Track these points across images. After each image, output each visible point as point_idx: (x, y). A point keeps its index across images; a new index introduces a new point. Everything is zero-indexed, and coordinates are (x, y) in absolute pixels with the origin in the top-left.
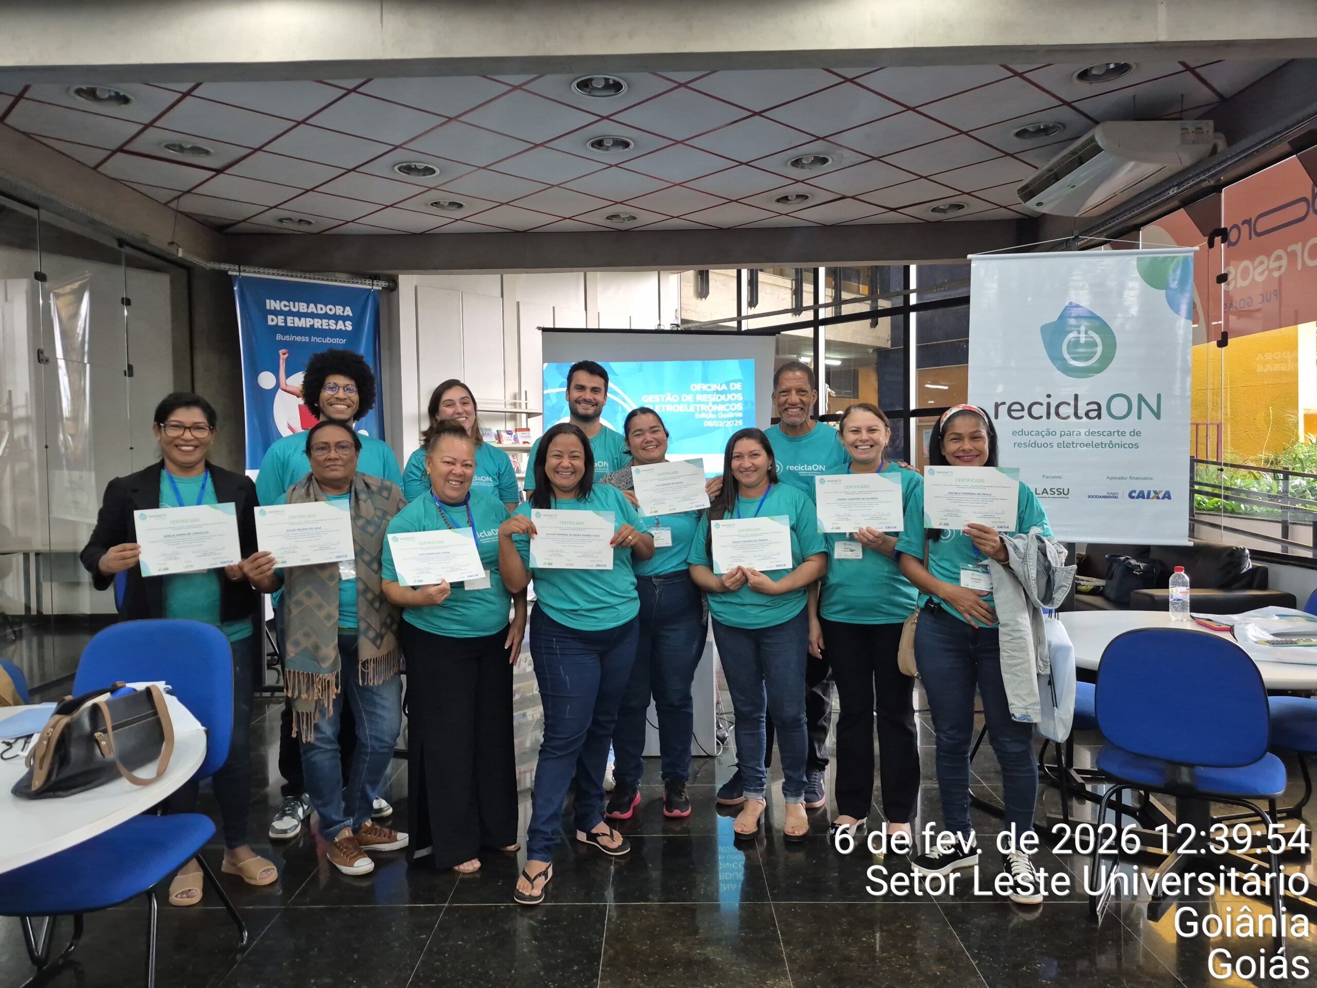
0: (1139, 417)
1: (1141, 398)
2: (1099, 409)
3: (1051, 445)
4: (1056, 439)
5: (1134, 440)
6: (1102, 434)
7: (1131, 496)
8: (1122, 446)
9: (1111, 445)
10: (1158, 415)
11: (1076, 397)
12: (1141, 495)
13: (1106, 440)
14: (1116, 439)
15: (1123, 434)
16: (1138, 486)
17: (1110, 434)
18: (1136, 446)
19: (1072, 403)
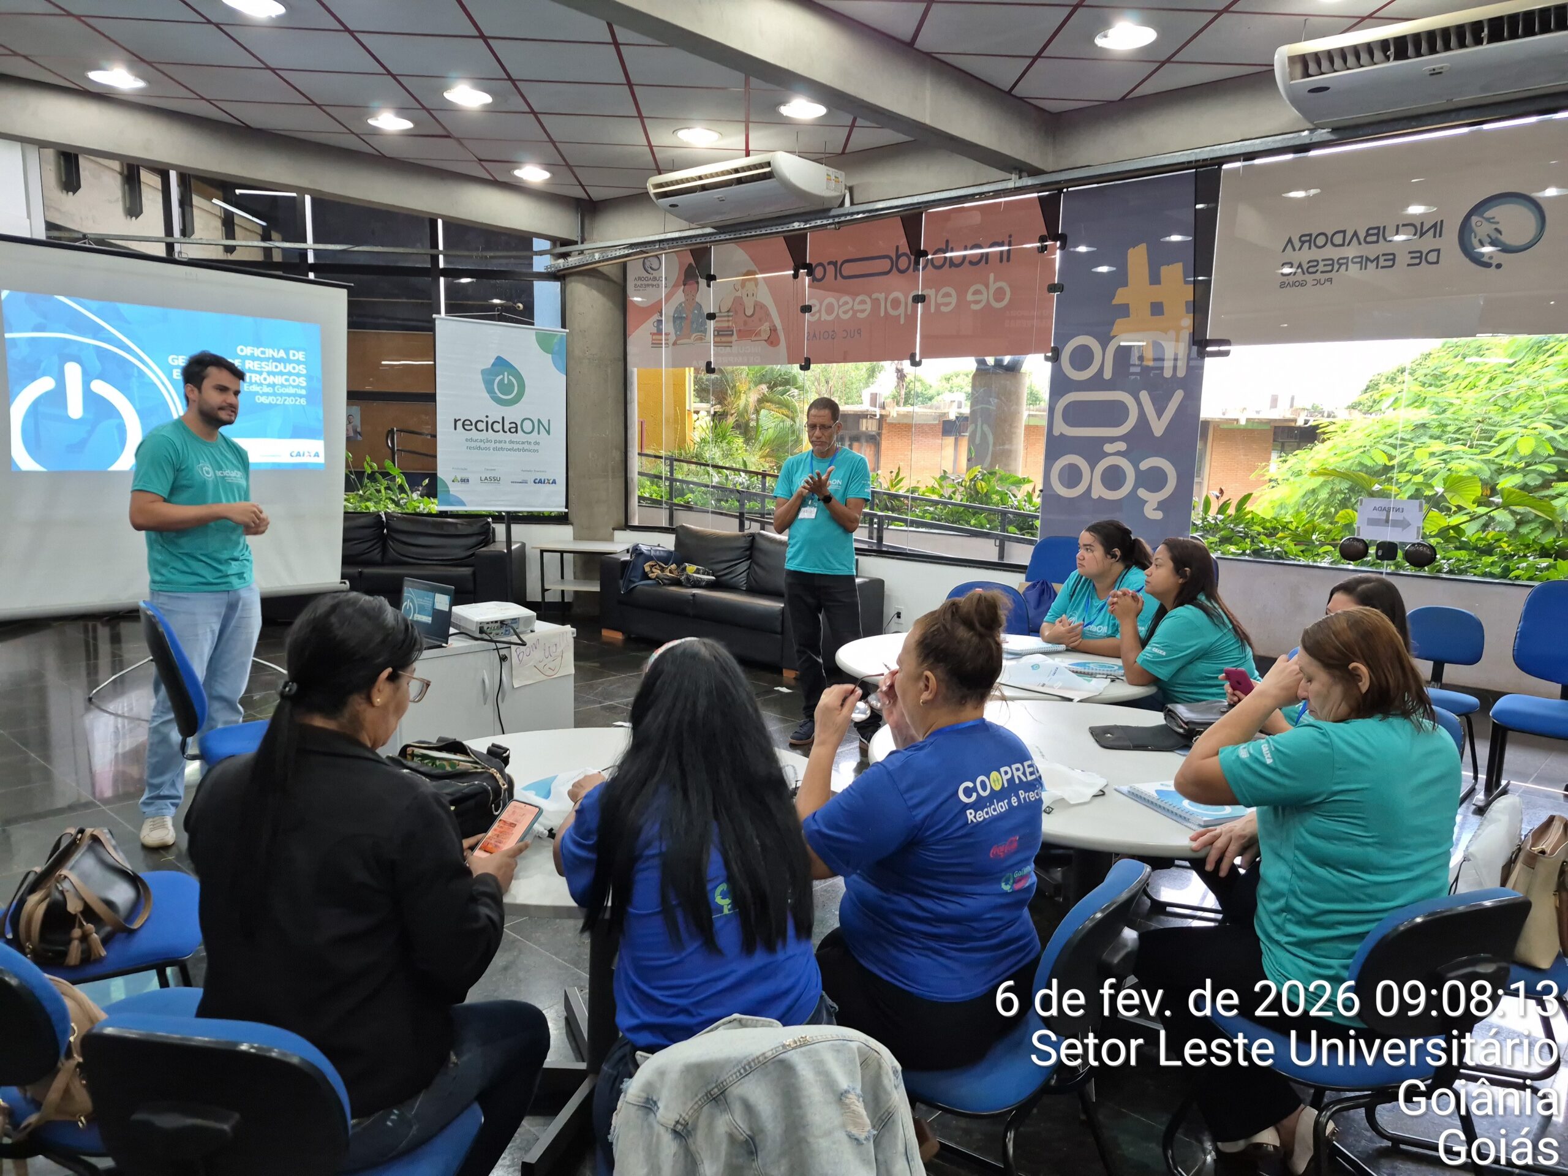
0: (539, 433)
1: (539, 421)
2: (516, 427)
3: (489, 449)
4: (493, 445)
5: (536, 447)
6: (518, 443)
7: (535, 482)
8: (530, 451)
9: (524, 450)
10: (548, 432)
11: (503, 418)
12: (540, 482)
13: (520, 446)
14: (526, 446)
15: (530, 443)
16: (539, 476)
17: (523, 443)
18: (537, 451)
19: (501, 421)
